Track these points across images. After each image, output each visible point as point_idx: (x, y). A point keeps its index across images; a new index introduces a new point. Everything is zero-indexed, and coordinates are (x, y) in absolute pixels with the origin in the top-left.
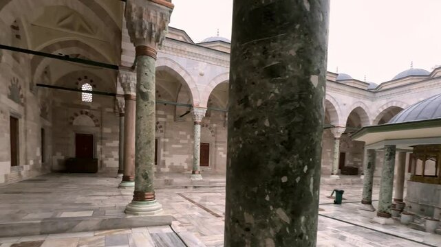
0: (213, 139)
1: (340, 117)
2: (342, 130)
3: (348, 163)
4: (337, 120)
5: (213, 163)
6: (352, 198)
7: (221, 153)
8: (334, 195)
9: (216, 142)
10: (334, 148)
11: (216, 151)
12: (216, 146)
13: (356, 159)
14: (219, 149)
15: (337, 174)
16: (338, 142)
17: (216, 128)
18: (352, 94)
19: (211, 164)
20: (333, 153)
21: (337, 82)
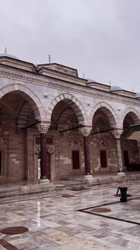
0: (6, 146)
1: (117, 121)
2: (121, 132)
3: (131, 160)
4: (115, 123)
5: (6, 171)
6: (136, 194)
7: (14, 160)
8: (119, 193)
9: (8, 149)
10: (117, 148)
11: (8, 158)
12: (8, 154)
13: (137, 157)
14: (11, 155)
15: (123, 172)
16: (119, 142)
17: (8, 135)
18: (124, 102)
19: (4, 171)
20: (117, 152)
21: (111, 93)
